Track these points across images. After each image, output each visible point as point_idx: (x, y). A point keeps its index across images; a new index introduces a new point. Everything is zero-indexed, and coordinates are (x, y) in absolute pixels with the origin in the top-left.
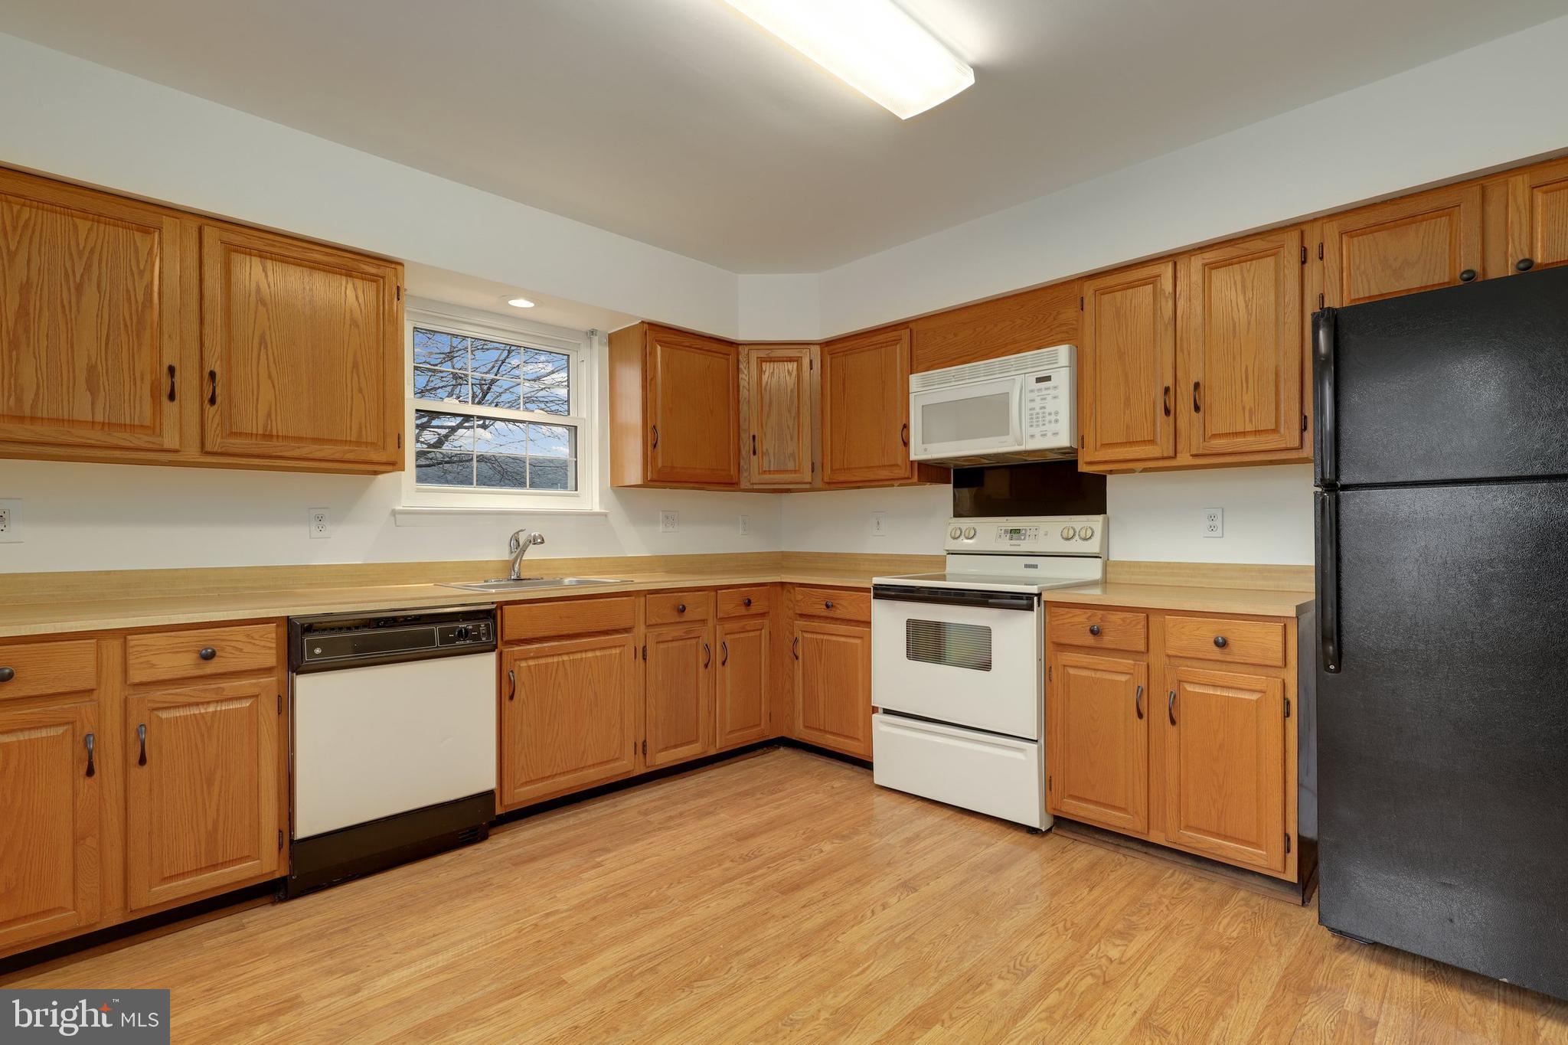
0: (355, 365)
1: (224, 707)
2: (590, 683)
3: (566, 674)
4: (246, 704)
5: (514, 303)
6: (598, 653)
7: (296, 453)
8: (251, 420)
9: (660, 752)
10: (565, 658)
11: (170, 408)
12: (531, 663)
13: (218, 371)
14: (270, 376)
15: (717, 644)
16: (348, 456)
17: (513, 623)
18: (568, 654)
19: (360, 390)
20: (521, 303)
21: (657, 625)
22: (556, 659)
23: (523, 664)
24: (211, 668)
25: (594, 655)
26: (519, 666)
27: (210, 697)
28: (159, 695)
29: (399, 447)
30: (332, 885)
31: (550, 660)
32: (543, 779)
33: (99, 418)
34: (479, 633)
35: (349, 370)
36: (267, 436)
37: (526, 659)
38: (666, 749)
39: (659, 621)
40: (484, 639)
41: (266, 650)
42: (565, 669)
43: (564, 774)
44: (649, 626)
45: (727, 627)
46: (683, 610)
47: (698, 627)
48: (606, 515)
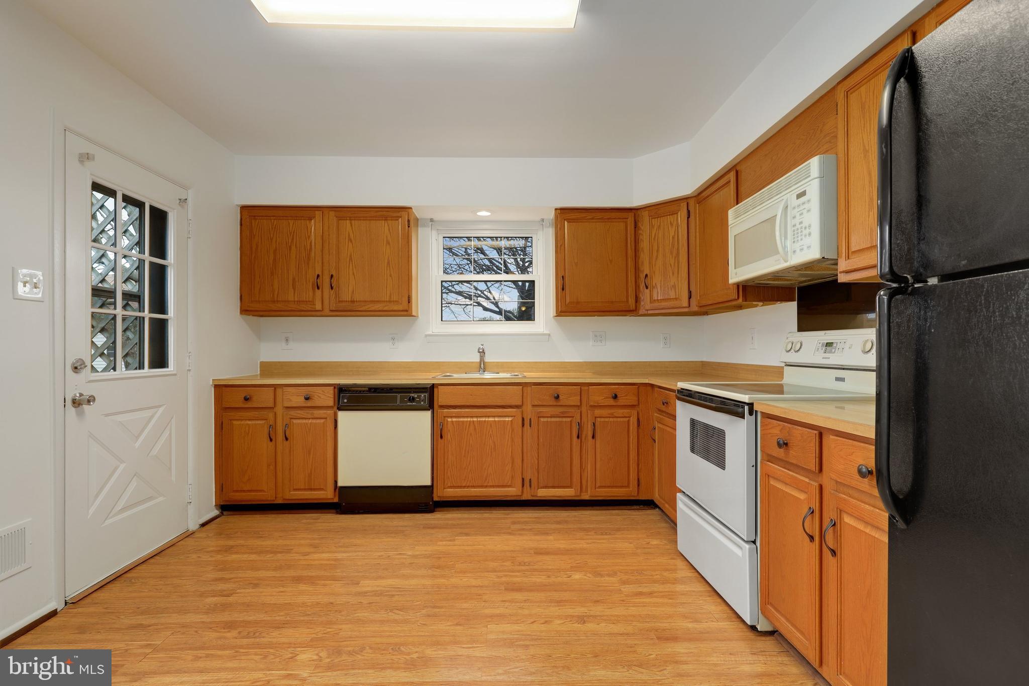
0: (388, 263)
1: (314, 421)
2: (491, 436)
3: (475, 429)
4: (322, 421)
5: (479, 214)
6: (497, 419)
7: (373, 309)
8: (346, 296)
9: (541, 488)
10: (475, 419)
11: (318, 292)
12: (454, 420)
13: (334, 274)
14: (353, 274)
15: (589, 423)
16: (386, 308)
17: (441, 397)
18: (477, 417)
19: (391, 276)
20: (484, 214)
21: (538, 406)
22: (469, 419)
23: (449, 420)
24: (309, 404)
25: (493, 420)
26: (447, 421)
27: (310, 416)
28: (293, 413)
29: (409, 302)
30: (359, 513)
31: (465, 419)
32: (460, 487)
33: (296, 299)
34: (420, 399)
35: (386, 265)
36: (353, 302)
37: (451, 417)
38: (546, 487)
39: (540, 403)
40: (422, 403)
41: (327, 398)
42: (475, 426)
43: (473, 487)
44: (533, 406)
45: (598, 412)
46: (557, 397)
47: (572, 410)
48: (549, 335)
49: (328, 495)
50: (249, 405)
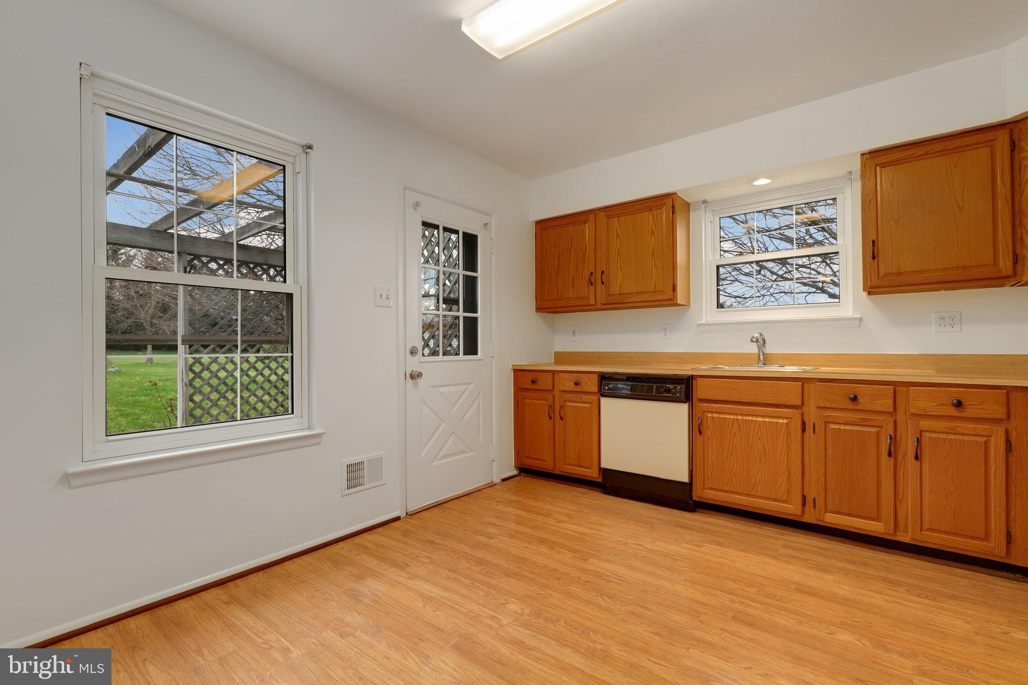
0: (653, 254)
1: (582, 405)
2: (759, 439)
3: (740, 428)
4: (589, 405)
5: (756, 183)
6: (767, 420)
7: (639, 300)
8: (614, 290)
10: (740, 417)
11: (592, 288)
12: (715, 415)
13: (604, 270)
14: (621, 267)
15: (909, 438)
16: (650, 299)
17: (701, 390)
18: (742, 415)
19: (655, 265)
20: (762, 182)
21: (825, 408)
22: (732, 417)
23: (710, 415)
24: (578, 389)
25: (763, 420)
26: (707, 416)
27: (579, 400)
28: (566, 396)
29: (674, 291)
31: (728, 416)
32: (723, 491)
33: (575, 296)
34: (676, 391)
35: (650, 256)
36: (621, 294)
37: (712, 412)
38: (838, 513)
39: (828, 405)
40: (678, 395)
41: (592, 385)
42: (739, 425)
43: (739, 494)
44: (819, 408)
45: (924, 424)
46: (855, 399)
47: (880, 418)
48: (861, 319)
49: (593, 474)
50: (535, 387)
